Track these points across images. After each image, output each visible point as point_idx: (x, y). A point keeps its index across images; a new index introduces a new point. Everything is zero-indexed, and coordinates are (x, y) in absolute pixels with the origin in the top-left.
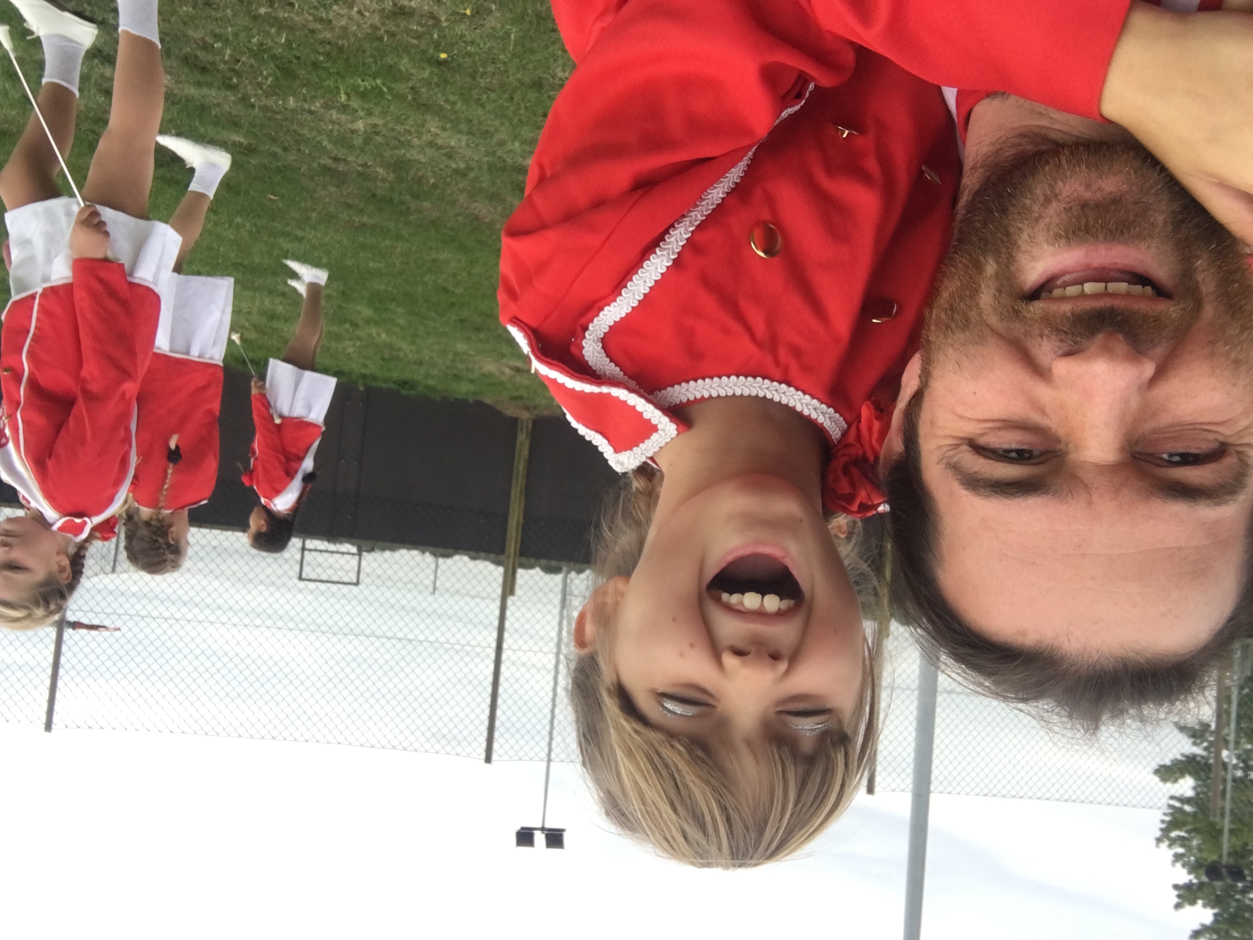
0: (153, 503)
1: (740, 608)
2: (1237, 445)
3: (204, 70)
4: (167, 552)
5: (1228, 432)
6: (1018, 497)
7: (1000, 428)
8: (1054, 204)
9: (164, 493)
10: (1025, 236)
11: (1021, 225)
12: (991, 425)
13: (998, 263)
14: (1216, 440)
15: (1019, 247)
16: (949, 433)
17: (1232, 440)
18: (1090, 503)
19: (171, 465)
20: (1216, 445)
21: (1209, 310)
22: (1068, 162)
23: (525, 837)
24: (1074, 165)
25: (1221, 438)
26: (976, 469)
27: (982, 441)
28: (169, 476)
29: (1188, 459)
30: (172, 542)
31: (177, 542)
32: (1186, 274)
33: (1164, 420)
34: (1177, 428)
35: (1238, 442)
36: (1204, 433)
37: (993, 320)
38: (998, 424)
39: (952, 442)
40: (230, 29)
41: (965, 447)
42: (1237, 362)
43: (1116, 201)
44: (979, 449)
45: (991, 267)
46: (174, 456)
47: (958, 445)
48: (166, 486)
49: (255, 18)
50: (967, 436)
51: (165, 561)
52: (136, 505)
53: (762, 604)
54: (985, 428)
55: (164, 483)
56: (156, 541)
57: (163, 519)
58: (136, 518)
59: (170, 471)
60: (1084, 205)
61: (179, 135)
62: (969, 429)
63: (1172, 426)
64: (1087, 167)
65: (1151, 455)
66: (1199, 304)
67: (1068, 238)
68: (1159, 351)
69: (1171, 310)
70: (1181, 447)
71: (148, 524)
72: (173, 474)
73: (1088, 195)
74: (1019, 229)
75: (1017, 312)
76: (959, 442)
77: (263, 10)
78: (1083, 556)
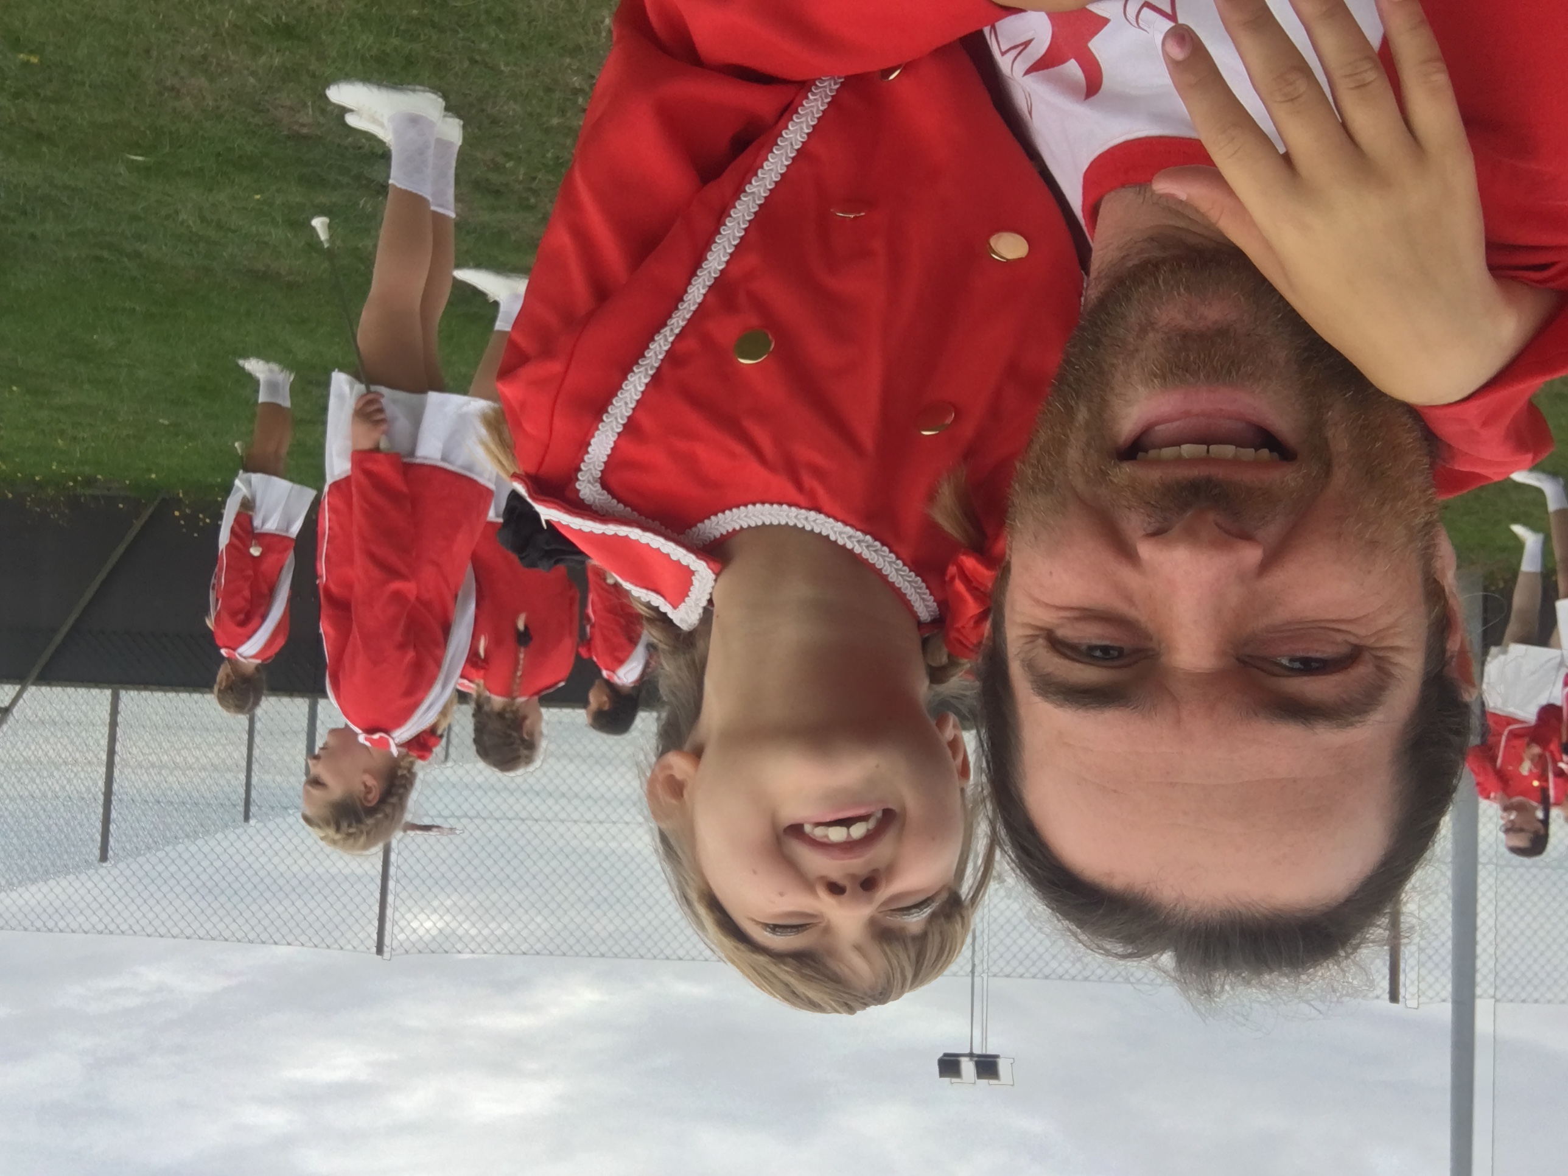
0: (508, 693)
1: (825, 840)
2: (1377, 649)
3: (497, 193)
4: (521, 748)
5: (1362, 631)
6: (1093, 708)
7: (1077, 619)
8: (1151, 335)
9: (518, 681)
10: (1118, 376)
11: (1115, 361)
12: (1067, 614)
13: (1089, 410)
14: (1346, 641)
15: (1112, 389)
16: (1027, 620)
17: (1370, 642)
18: (1178, 721)
19: (522, 649)
20: (1344, 650)
21: (1340, 477)
22: (1166, 282)
23: (949, 1066)
24: (1172, 287)
25: (1353, 640)
26: (1050, 669)
27: (1060, 633)
28: (521, 662)
29: (1310, 666)
30: (526, 737)
31: (531, 734)
32: (1316, 427)
33: (1280, 615)
34: (1296, 627)
35: (1377, 645)
36: (1332, 633)
37: (1079, 483)
38: (1076, 614)
39: (1030, 632)
40: (521, 147)
41: (1041, 641)
42: (1373, 544)
43: (1223, 332)
44: (1057, 644)
45: (1082, 414)
46: (524, 638)
47: (1037, 636)
48: (519, 674)
49: (547, 131)
50: (1048, 626)
51: (519, 757)
52: (487, 693)
53: (849, 834)
54: (1063, 618)
55: (516, 670)
56: (510, 736)
57: (517, 710)
58: (486, 708)
59: (522, 656)
60: (1185, 335)
61: (478, 266)
62: (1046, 618)
63: (1289, 623)
64: (1187, 289)
65: (1264, 659)
66: (1327, 468)
67: (1164, 377)
68: (1272, 531)
69: (1288, 477)
70: (1302, 649)
71: (501, 715)
72: (524, 659)
73: (1188, 324)
74: (1113, 365)
75: (1104, 474)
76: (1037, 633)
77: (555, 121)
78: (1173, 785)
